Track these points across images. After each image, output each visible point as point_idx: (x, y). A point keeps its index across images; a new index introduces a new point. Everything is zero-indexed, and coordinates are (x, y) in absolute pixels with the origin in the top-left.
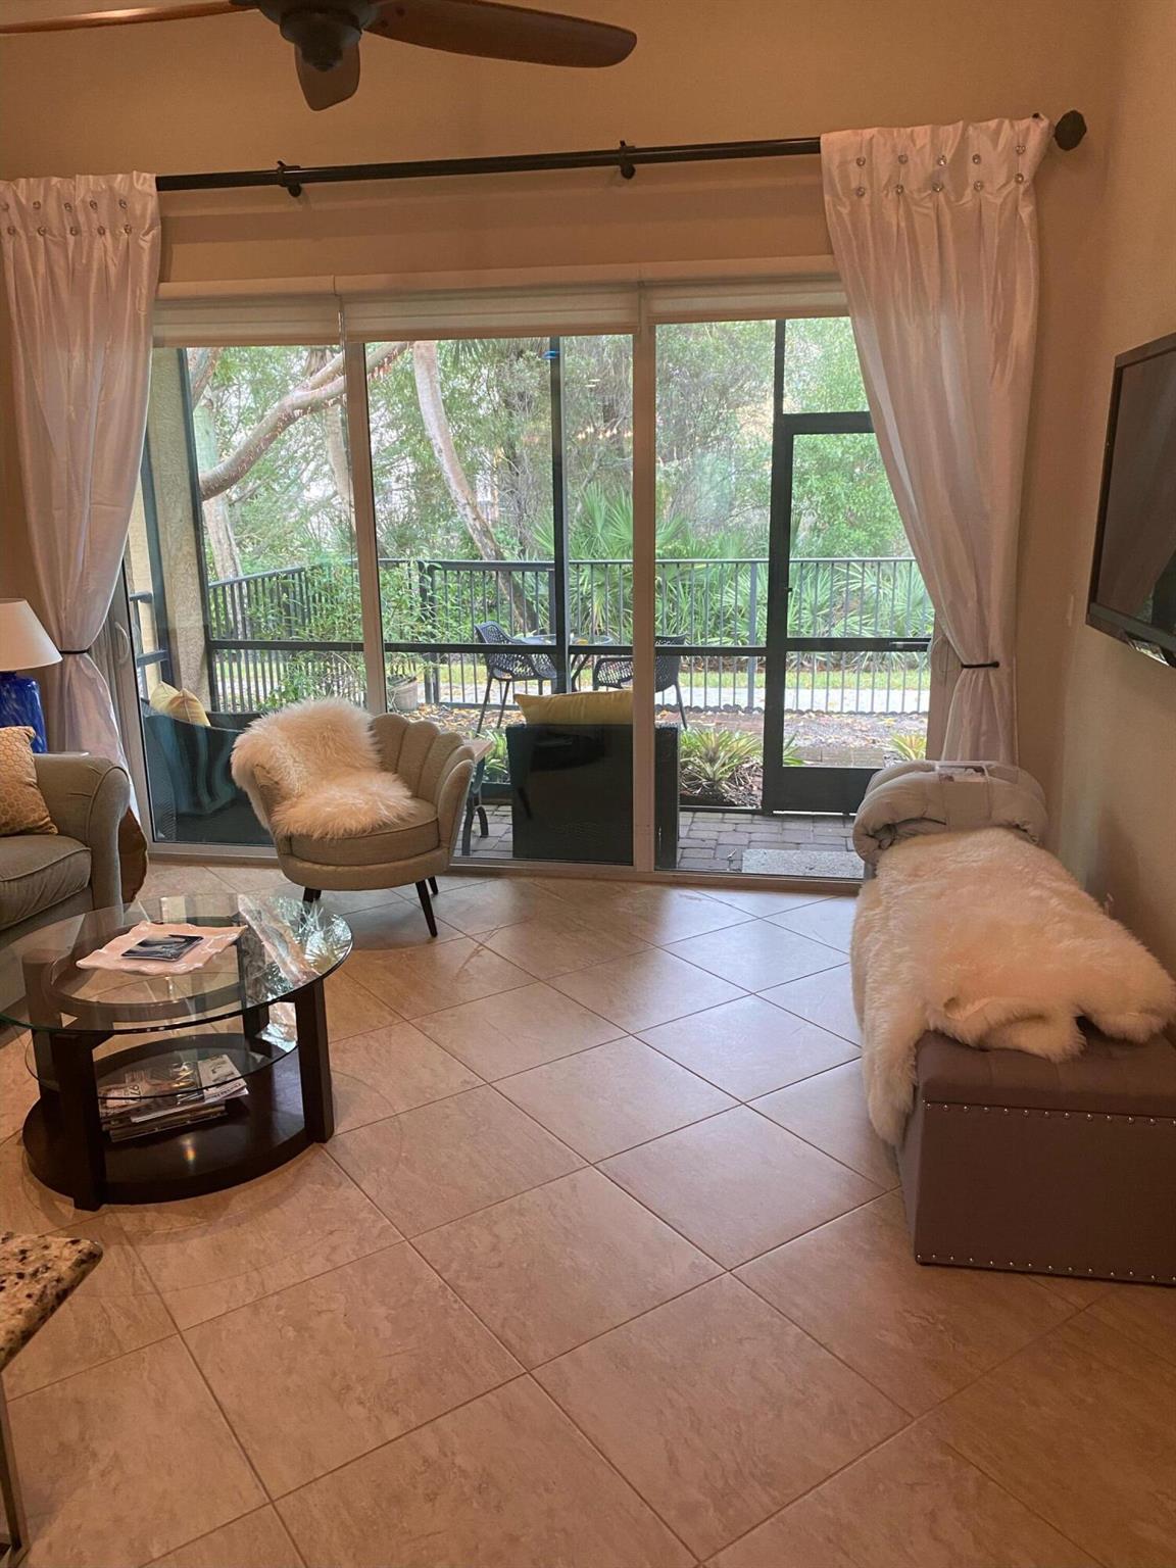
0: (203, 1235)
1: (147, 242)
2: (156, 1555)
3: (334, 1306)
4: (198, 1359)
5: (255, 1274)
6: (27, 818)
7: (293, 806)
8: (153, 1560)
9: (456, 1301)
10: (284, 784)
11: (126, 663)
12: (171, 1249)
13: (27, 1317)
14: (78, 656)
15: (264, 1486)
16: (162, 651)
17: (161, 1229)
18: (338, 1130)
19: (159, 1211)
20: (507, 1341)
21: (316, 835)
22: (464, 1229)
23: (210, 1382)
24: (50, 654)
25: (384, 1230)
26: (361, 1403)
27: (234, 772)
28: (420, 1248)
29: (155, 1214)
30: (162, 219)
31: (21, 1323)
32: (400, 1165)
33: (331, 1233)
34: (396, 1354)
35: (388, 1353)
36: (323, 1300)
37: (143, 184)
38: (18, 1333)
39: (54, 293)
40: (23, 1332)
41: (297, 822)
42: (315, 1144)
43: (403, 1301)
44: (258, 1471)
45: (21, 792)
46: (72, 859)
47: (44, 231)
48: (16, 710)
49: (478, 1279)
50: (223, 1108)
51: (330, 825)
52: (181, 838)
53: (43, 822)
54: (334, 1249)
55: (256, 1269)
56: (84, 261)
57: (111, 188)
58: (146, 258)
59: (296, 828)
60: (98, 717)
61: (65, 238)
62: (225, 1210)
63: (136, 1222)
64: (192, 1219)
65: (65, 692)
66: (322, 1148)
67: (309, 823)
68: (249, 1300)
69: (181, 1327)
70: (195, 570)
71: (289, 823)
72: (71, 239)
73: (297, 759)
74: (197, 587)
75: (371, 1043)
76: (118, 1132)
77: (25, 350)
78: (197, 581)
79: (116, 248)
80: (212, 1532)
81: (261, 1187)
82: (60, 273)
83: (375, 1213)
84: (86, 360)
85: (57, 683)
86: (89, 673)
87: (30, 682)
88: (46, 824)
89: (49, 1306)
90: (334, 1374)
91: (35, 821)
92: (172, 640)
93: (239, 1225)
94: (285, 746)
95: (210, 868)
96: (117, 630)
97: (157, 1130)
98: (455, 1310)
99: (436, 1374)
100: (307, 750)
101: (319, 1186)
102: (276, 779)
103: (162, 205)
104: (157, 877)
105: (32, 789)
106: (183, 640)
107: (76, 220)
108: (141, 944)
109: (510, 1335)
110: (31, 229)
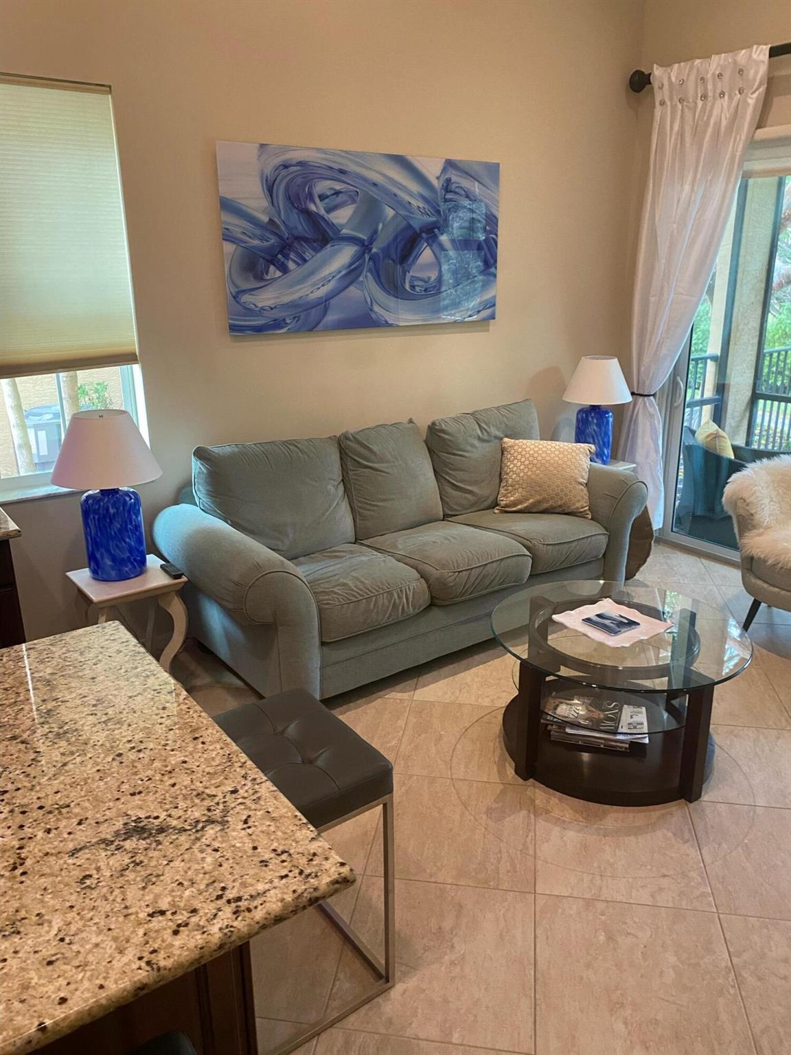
0: (578, 831)
1: (753, 99)
2: (454, 1041)
3: (640, 934)
4: (537, 919)
5: (598, 878)
6: (574, 504)
7: (760, 535)
8: (451, 1043)
9: (733, 987)
10: (757, 516)
11: (679, 405)
12: (556, 831)
13: (283, 906)
14: (646, 398)
15: (535, 1039)
16: (717, 397)
17: (556, 813)
18: (705, 797)
19: (560, 800)
20: (760, 1047)
21: (770, 562)
22: (768, 930)
23: (537, 941)
24: (623, 396)
25: (703, 895)
26: (626, 1024)
27: (723, 499)
28: (725, 925)
29: (557, 801)
30: (768, 79)
31: (278, 909)
32: (740, 849)
33: (664, 876)
34: (668, 1001)
35: (662, 997)
36: (635, 925)
37: (759, 54)
38: (272, 916)
39: (681, 143)
40: (276, 916)
41: (759, 548)
42: (683, 800)
43: (693, 961)
44: (537, 1027)
45: (574, 487)
46: (593, 538)
47: (683, 100)
48: (595, 431)
49: (760, 979)
50: (627, 746)
51: (783, 556)
52: (692, 533)
53: (582, 510)
54: (661, 889)
55: (601, 876)
56: (705, 118)
57: (735, 62)
58: (750, 111)
59: (756, 552)
60: (650, 441)
61: (696, 104)
62: (601, 820)
63: (545, 801)
64: (577, 815)
65: (633, 420)
66: (687, 805)
67: (767, 552)
68: (587, 896)
69: (539, 890)
70: (756, 340)
71: (752, 547)
72: (700, 103)
73: (774, 499)
74: (754, 353)
75: (761, 737)
76: (557, 734)
77: (654, 186)
78: (756, 348)
79: (729, 107)
80: (492, 1049)
81: (631, 815)
82: (688, 129)
83: (702, 878)
84: (692, 190)
85: (629, 414)
86: (651, 410)
87: (608, 413)
88: (585, 511)
89: (302, 905)
90: (617, 989)
91: (578, 508)
92: (726, 391)
93: (604, 836)
94: (767, 487)
95: (703, 560)
96: (677, 383)
97: (580, 743)
98: (729, 993)
99: (691, 1037)
100: (785, 493)
101: (670, 834)
102: (752, 512)
103: (771, 67)
104: (664, 557)
105: (582, 487)
106: (734, 390)
107: (706, 89)
108: (598, 616)
109: (764, 1042)
110: (675, 98)
